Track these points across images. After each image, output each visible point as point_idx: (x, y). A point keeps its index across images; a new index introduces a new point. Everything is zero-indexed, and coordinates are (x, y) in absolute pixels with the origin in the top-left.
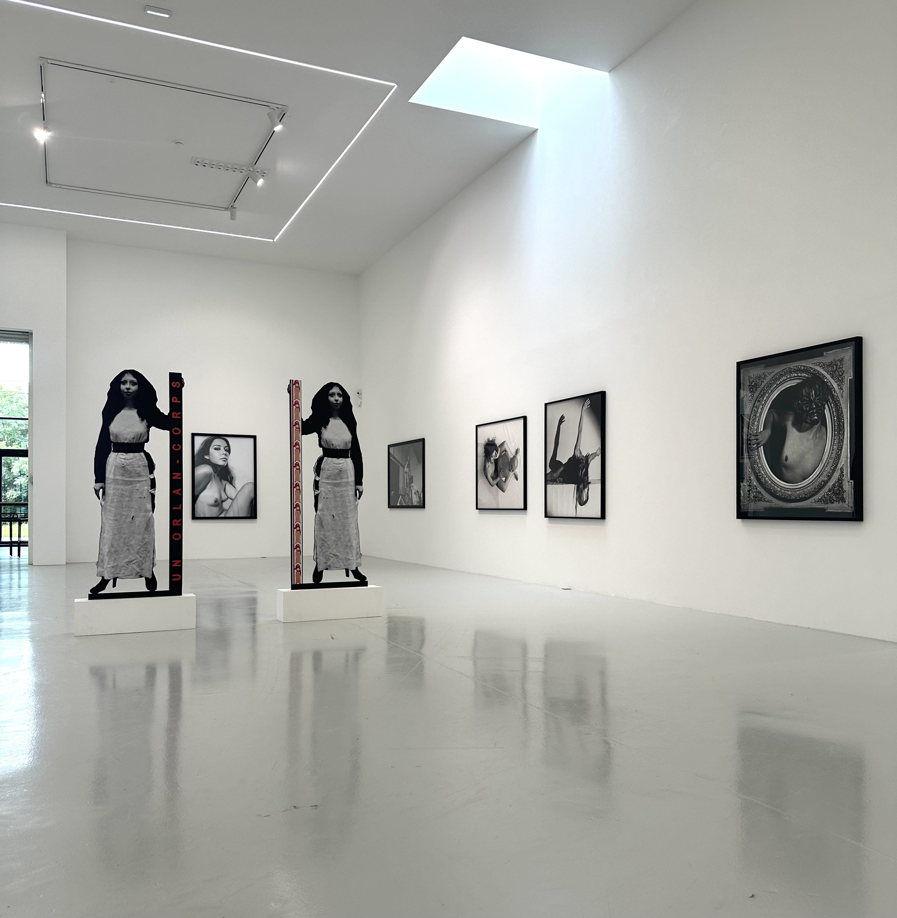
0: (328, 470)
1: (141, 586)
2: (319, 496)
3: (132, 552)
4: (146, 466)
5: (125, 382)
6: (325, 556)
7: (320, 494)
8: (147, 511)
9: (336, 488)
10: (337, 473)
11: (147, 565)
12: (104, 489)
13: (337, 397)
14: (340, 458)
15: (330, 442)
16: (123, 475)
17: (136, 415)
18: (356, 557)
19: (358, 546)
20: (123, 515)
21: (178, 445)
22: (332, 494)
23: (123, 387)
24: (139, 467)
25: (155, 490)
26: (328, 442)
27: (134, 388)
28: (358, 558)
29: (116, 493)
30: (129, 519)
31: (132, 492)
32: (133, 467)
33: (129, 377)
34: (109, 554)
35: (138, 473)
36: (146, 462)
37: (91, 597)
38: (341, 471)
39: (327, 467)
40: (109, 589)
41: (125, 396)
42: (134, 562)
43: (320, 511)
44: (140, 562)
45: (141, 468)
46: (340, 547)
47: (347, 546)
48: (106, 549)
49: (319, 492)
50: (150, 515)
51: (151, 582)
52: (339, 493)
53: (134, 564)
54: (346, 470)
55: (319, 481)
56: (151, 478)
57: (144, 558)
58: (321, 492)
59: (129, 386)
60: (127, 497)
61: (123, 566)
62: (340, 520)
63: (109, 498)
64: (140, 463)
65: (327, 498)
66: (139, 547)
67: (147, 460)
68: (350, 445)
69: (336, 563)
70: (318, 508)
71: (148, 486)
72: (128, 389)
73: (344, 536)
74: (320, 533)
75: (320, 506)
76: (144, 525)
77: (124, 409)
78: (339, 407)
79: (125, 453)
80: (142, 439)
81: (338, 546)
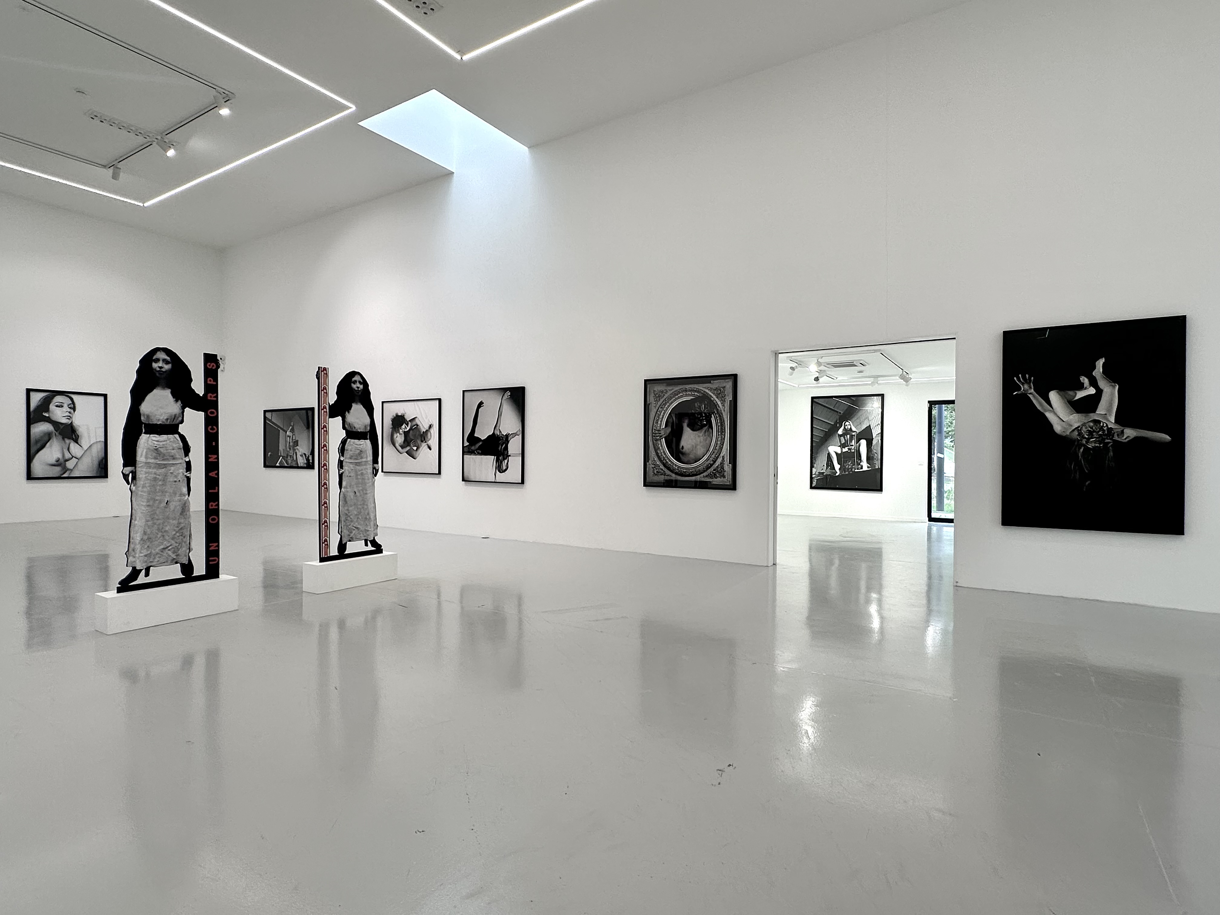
0: (351, 451)
2: (343, 475)
3: (167, 538)
4: (180, 448)
5: (157, 360)
6: (348, 529)
7: (344, 473)
8: (182, 495)
9: (357, 467)
10: (358, 453)
13: (358, 385)
14: (360, 440)
15: (352, 424)
16: (155, 458)
17: (170, 395)
18: (373, 528)
19: (375, 518)
20: (157, 500)
21: (215, 427)
22: (354, 473)
24: (173, 449)
25: (191, 473)
26: (351, 425)
28: (375, 529)
29: (149, 478)
32: (167, 450)
33: (162, 355)
34: (142, 542)
35: (172, 456)
36: (181, 444)
38: (361, 451)
39: (350, 448)
41: (157, 375)
42: (170, 548)
43: (345, 488)
44: (176, 548)
45: (175, 451)
46: (361, 520)
47: (366, 518)
48: (137, 537)
49: (343, 471)
50: (186, 498)
52: (360, 471)
53: (169, 550)
54: (366, 451)
55: (343, 461)
56: (186, 461)
57: (180, 544)
58: (345, 471)
59: (162, 364)
60: (160, 480)
61: (157, 554)
62: (361, 496)
63: (140, 482)
64: (174, 445)
65: (350, 476)
66: (174, 533)
67: (182, 442)
68: (369, 428)
69: (358, 535)
70: (343, 486)
71: (183, 469)
72: (161, 368)
73: (364, 509)
74: (344, 509)
75: (344, 484)
76: (179, 509)
77: (156, 388)
78: (360, 393)
79: (157, 434)
80: (176, 420)
81: (359, 520)
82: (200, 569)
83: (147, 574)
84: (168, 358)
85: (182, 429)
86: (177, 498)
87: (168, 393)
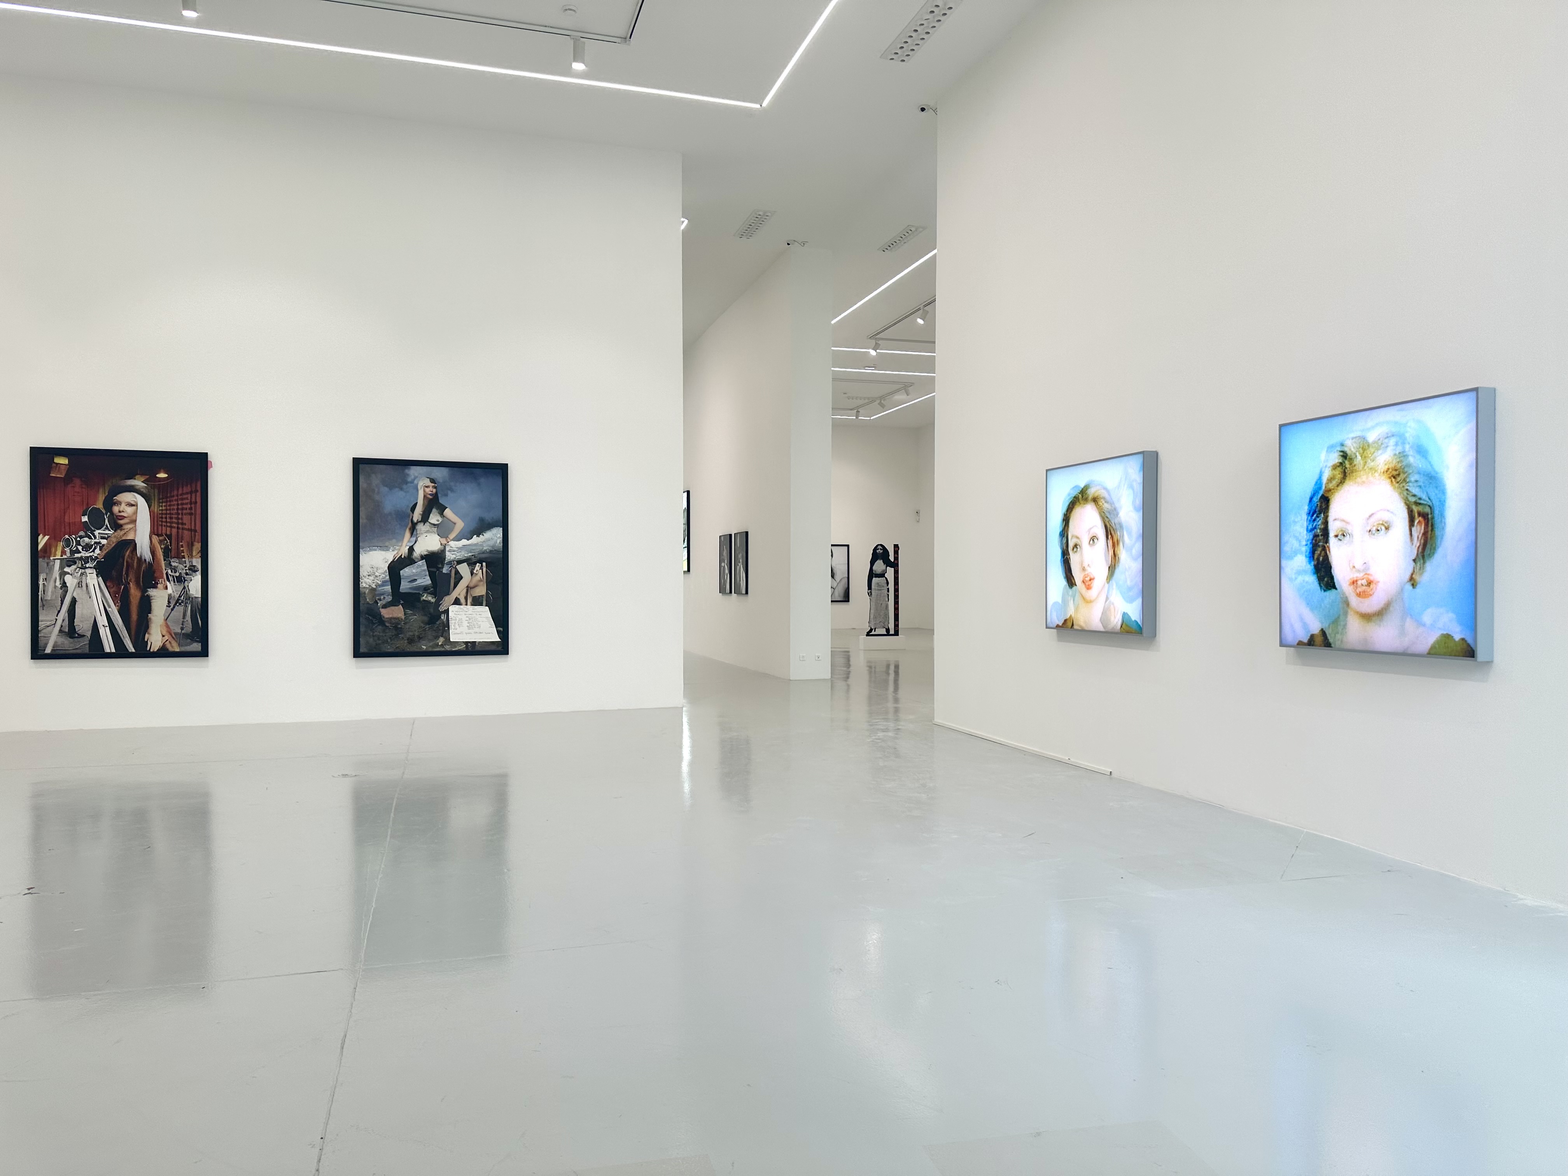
1: (884, 632)
5: (878, 549)
8: (886, 601)
11: (886, 623)
12: (871, 592)
16: (878, 587)
23: (877, 551)
27: (881, 551)
30: (880, 605)
31: (881, 593)
33: (880, 547)
37: (867, 635)
40: (873, 633)
48: (872, 617)
51: (888, 630)
63: (873, 596)
76: (885, 607)
82: (892, 632)
83: (875, 631)
84: (882, 548)
85: (886, 575)
86: (884, 602)
87: (881, 561)
